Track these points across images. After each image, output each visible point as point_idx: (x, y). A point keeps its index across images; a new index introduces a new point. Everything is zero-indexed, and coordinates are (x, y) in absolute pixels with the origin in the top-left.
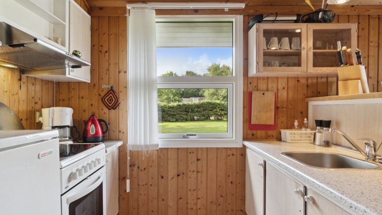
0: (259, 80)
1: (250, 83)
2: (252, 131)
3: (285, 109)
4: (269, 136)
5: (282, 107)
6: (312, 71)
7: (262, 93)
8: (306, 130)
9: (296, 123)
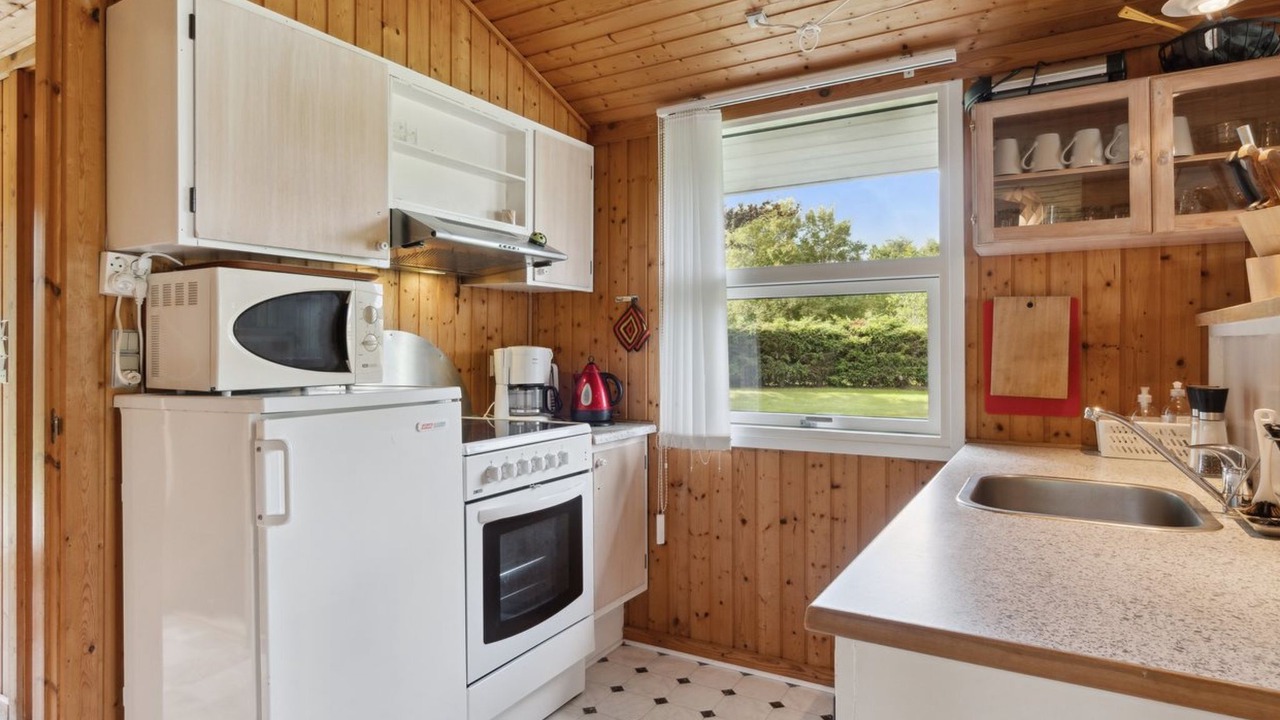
0: (1017, 263)
1: (990, 274)
2: (995, 416)
3: (1113, 352)
4: (1057, 434)
5: (1104, 346)
6: (1172, 228)
7: (1024, 301)
8: (1174, 421)
9: (1145, 398)
